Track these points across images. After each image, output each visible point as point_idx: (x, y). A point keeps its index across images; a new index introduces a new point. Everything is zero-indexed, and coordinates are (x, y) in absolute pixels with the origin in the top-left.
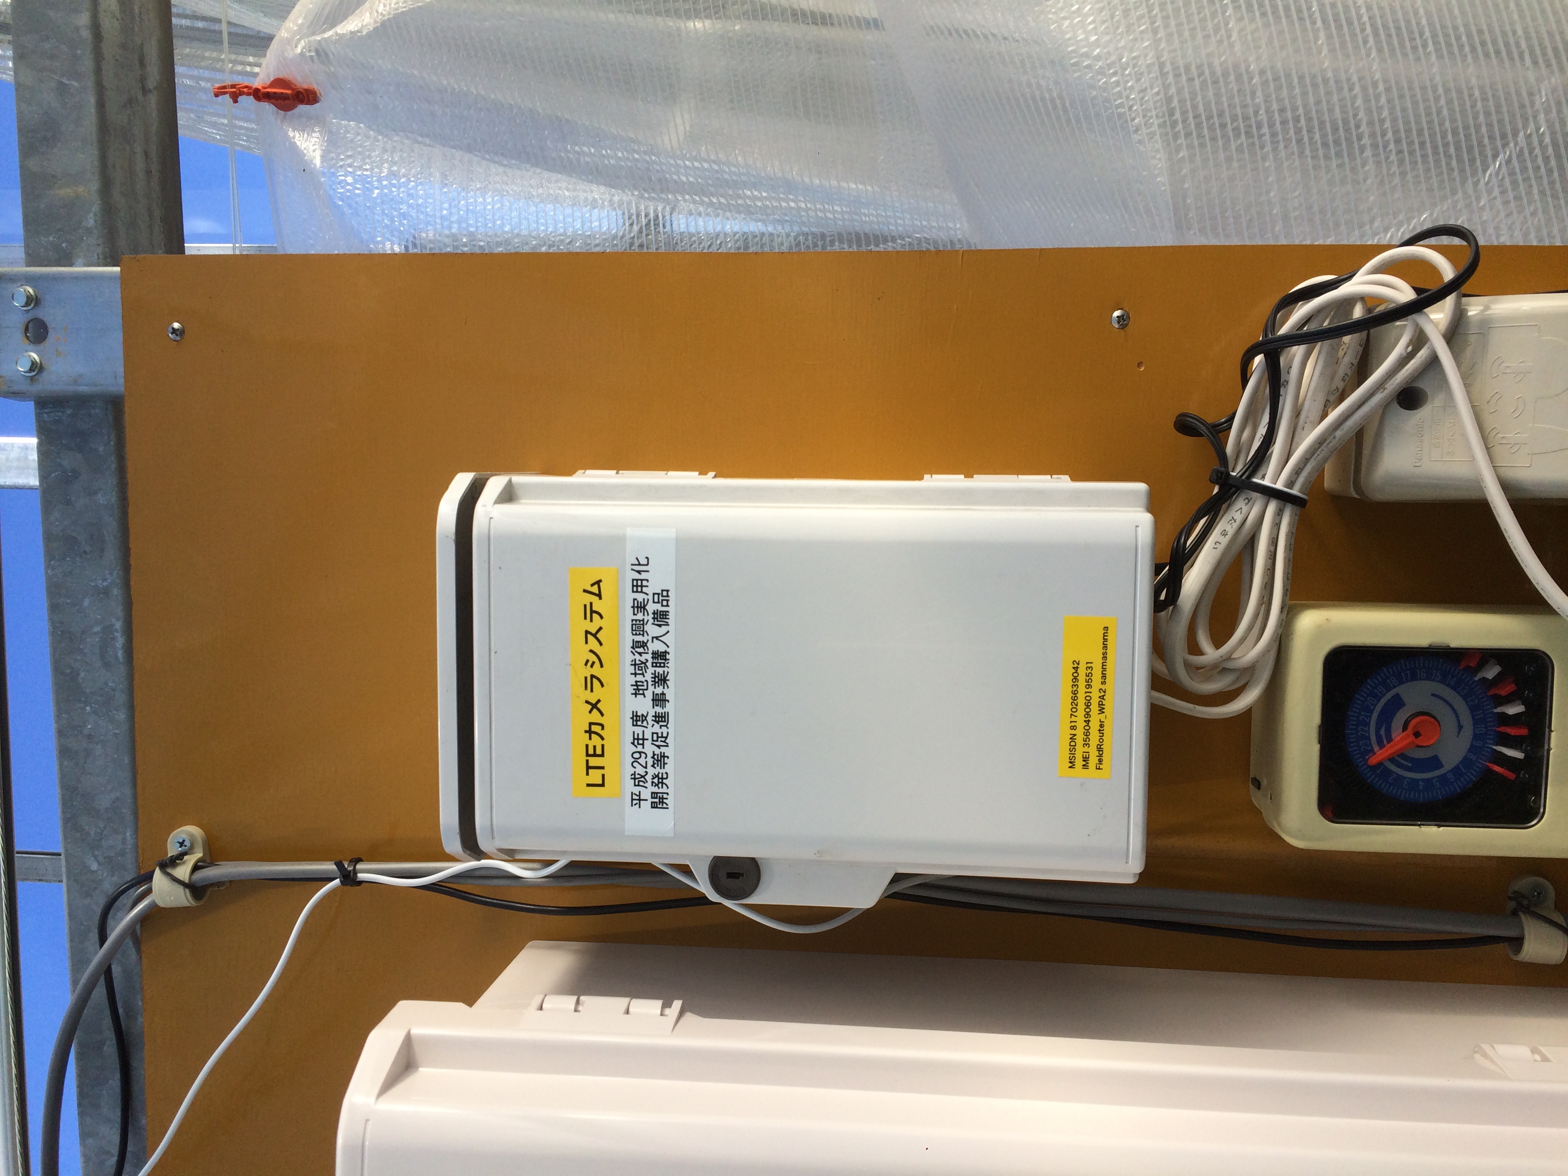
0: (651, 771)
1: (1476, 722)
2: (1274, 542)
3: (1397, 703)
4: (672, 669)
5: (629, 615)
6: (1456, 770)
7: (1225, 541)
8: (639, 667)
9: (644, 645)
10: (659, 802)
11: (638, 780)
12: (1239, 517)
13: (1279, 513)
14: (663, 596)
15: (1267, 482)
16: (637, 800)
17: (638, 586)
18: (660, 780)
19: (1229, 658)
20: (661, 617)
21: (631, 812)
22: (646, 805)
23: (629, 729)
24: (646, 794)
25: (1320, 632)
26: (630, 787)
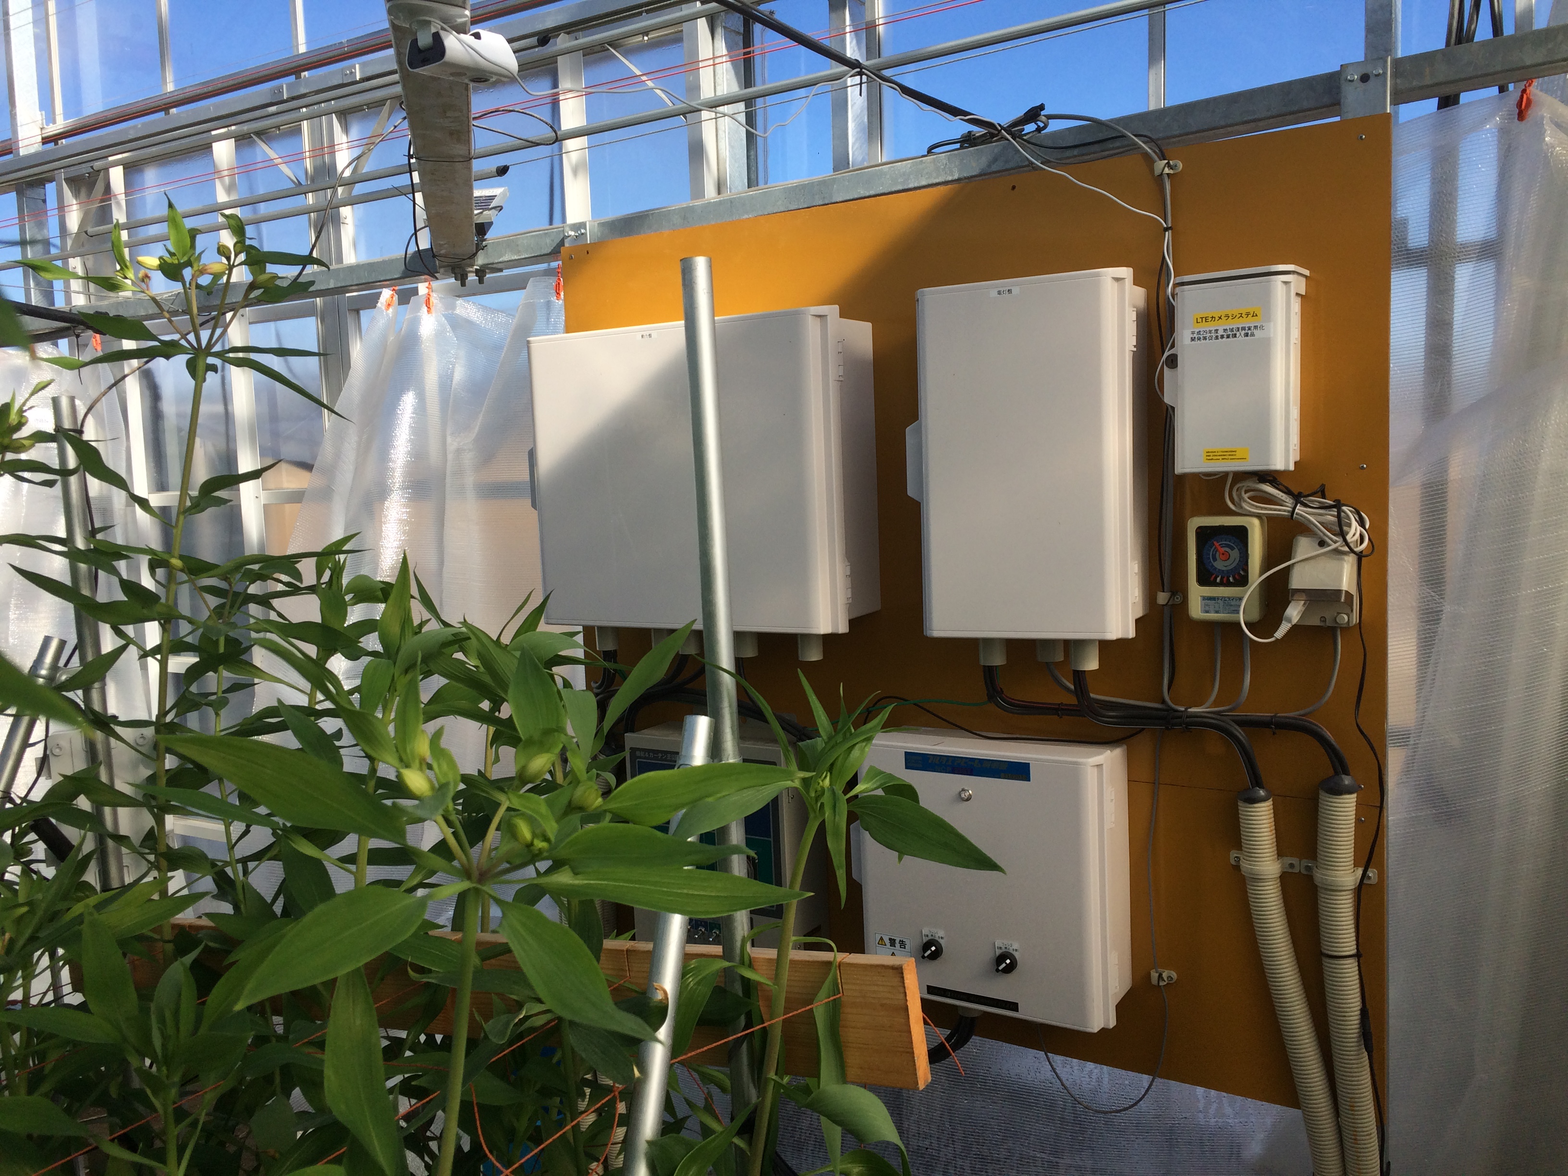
0: (1201, 336)
1: (1227, 571)
2: (1280, 510)
3: (1232, 549)
4: (1231, 339)
5: (1247, 326)
6: (1213, 566)
7: (1280, 497)
8: (1232, 330)
9: (1238, 331)
10: (1193, 339)
11: (1199, 333)
12: (1287, 501)
13: (1288, 511)
14: (1253, 335)
15: (1298, 507)
16: (1193, 333)
17: (1256, 327)
18: (1199, 339)
19: (1245, 501)
20: (1247, 335)
21: (1189, 332)
22: (1192, 336)
23: (1213, 329)
24: (1195, 335)
25: (1252, 524)
26: (1197, 330)
